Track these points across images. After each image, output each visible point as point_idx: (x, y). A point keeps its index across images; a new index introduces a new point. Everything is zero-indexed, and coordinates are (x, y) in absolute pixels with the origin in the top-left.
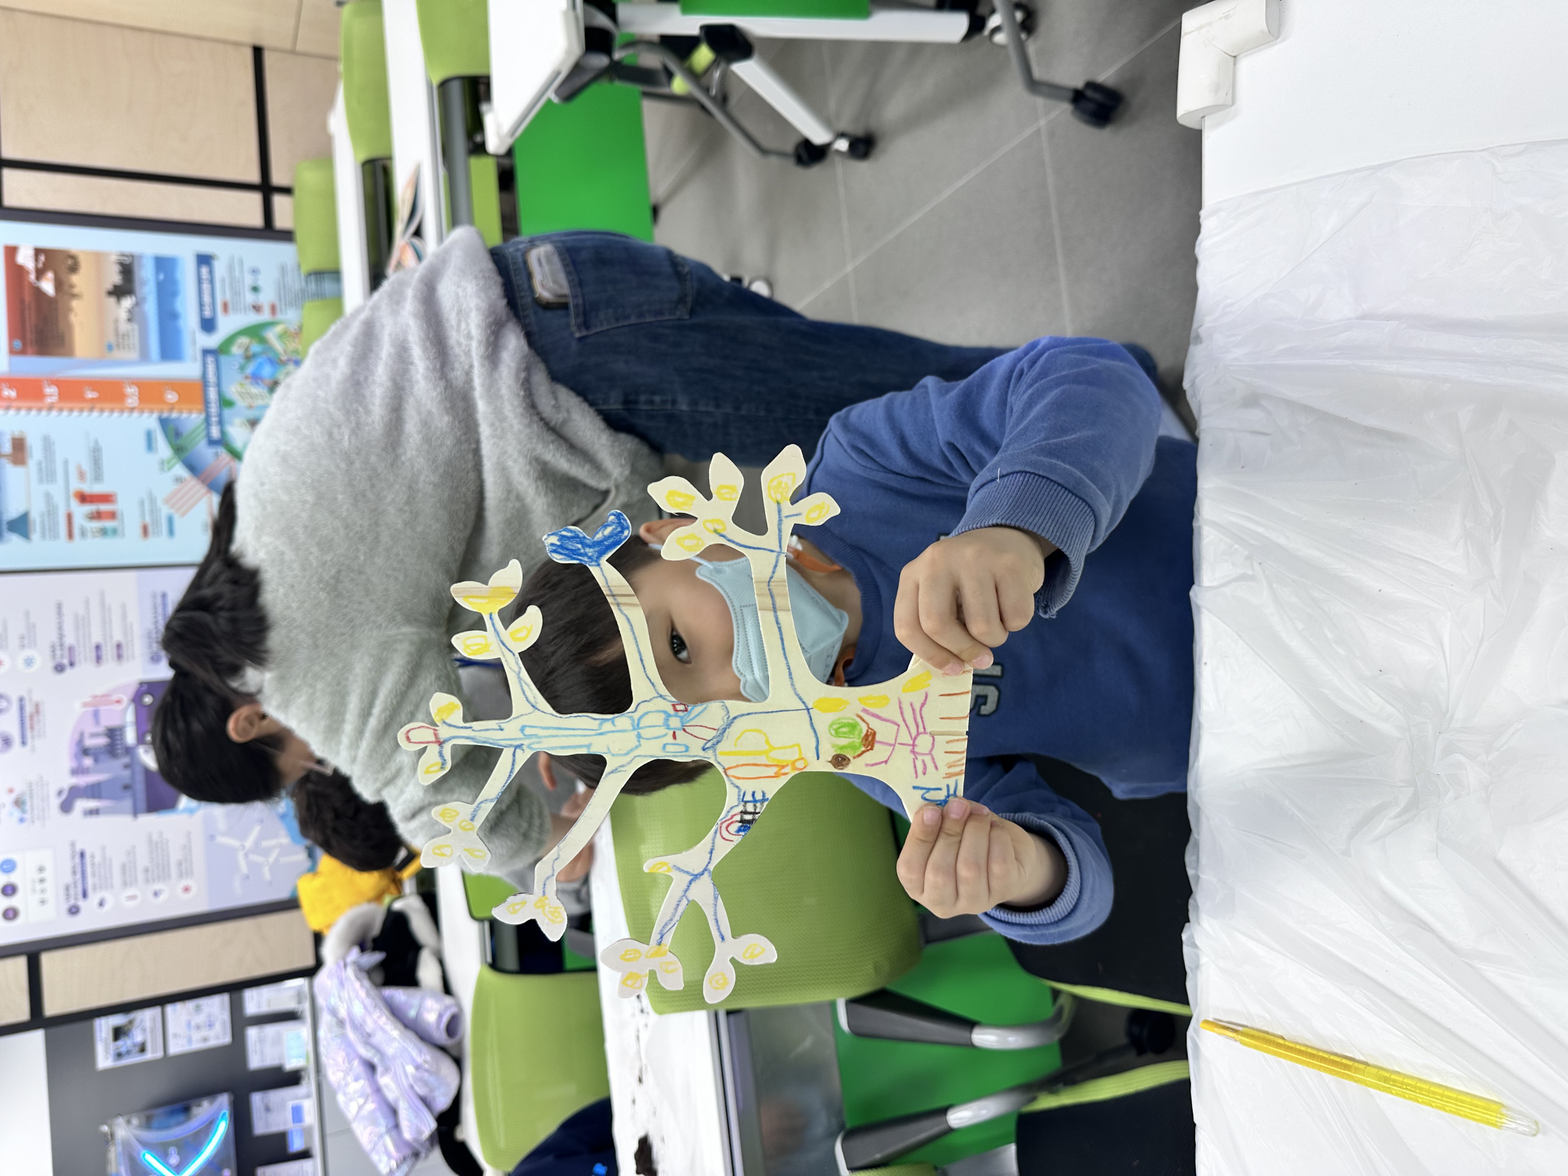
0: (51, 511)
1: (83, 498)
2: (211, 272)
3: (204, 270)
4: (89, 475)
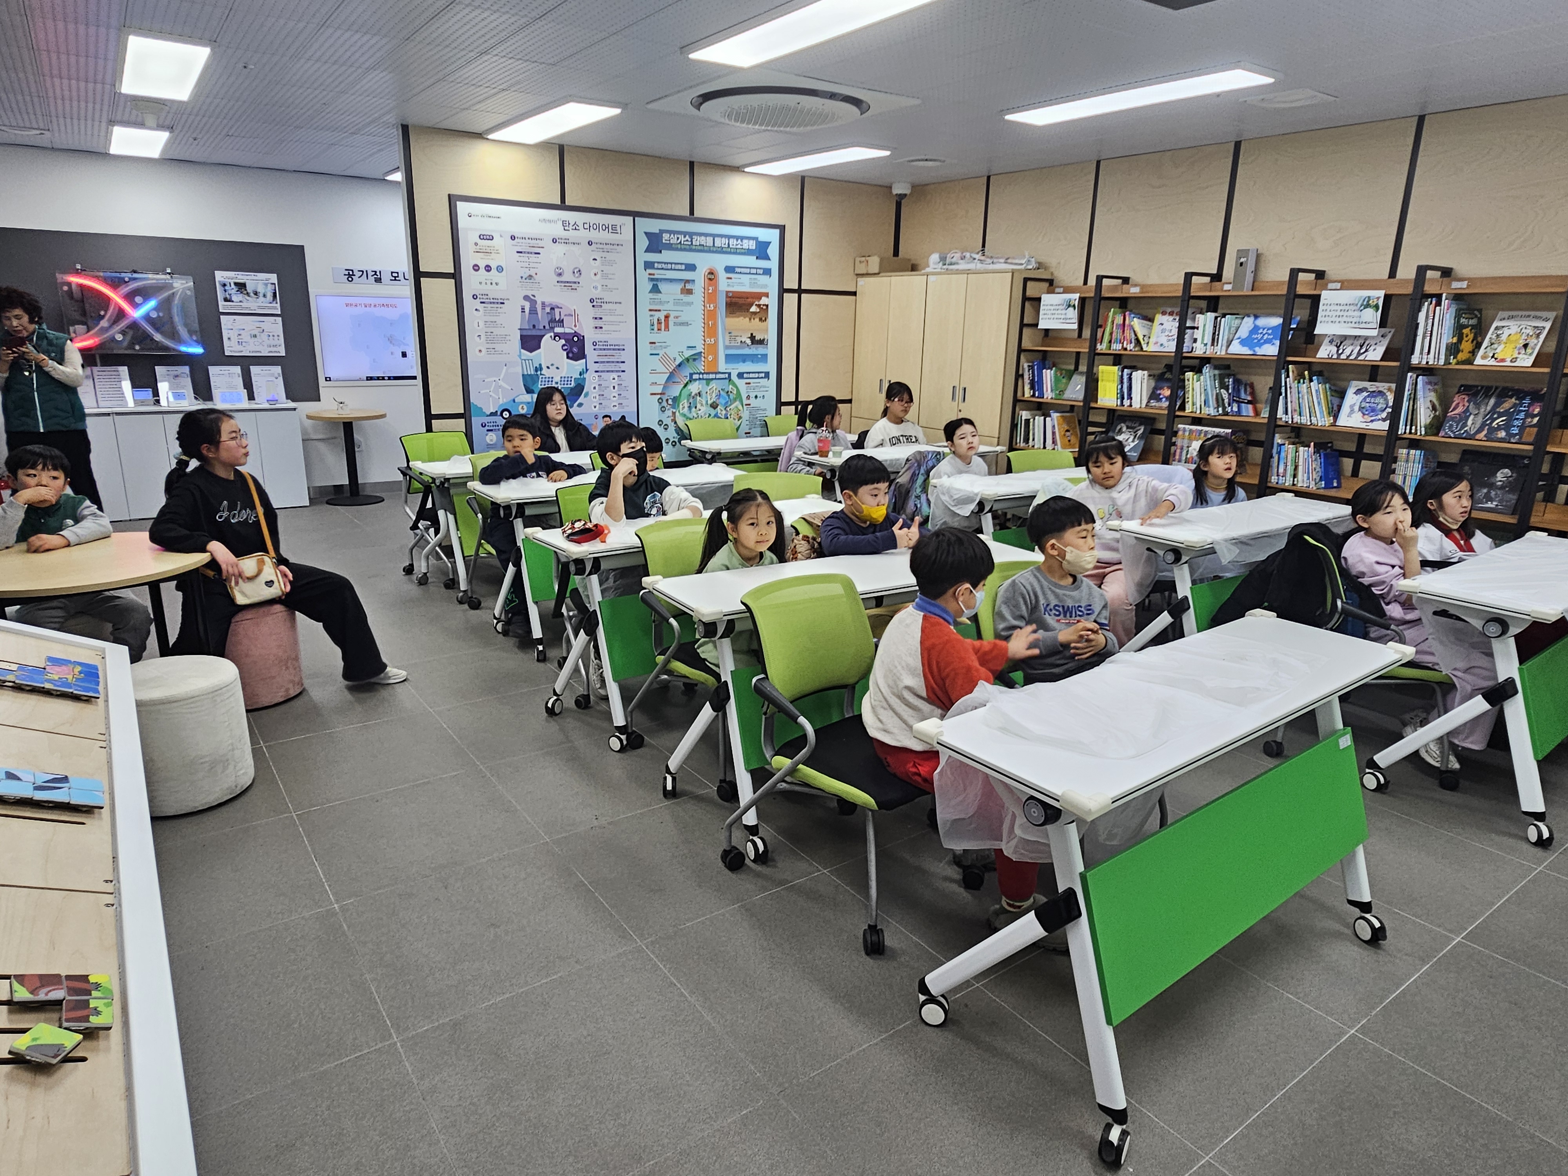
0: (661, 303)
1: (667, 317)
2: (762, 378)
3: (763, 375)
4: (676, 320)
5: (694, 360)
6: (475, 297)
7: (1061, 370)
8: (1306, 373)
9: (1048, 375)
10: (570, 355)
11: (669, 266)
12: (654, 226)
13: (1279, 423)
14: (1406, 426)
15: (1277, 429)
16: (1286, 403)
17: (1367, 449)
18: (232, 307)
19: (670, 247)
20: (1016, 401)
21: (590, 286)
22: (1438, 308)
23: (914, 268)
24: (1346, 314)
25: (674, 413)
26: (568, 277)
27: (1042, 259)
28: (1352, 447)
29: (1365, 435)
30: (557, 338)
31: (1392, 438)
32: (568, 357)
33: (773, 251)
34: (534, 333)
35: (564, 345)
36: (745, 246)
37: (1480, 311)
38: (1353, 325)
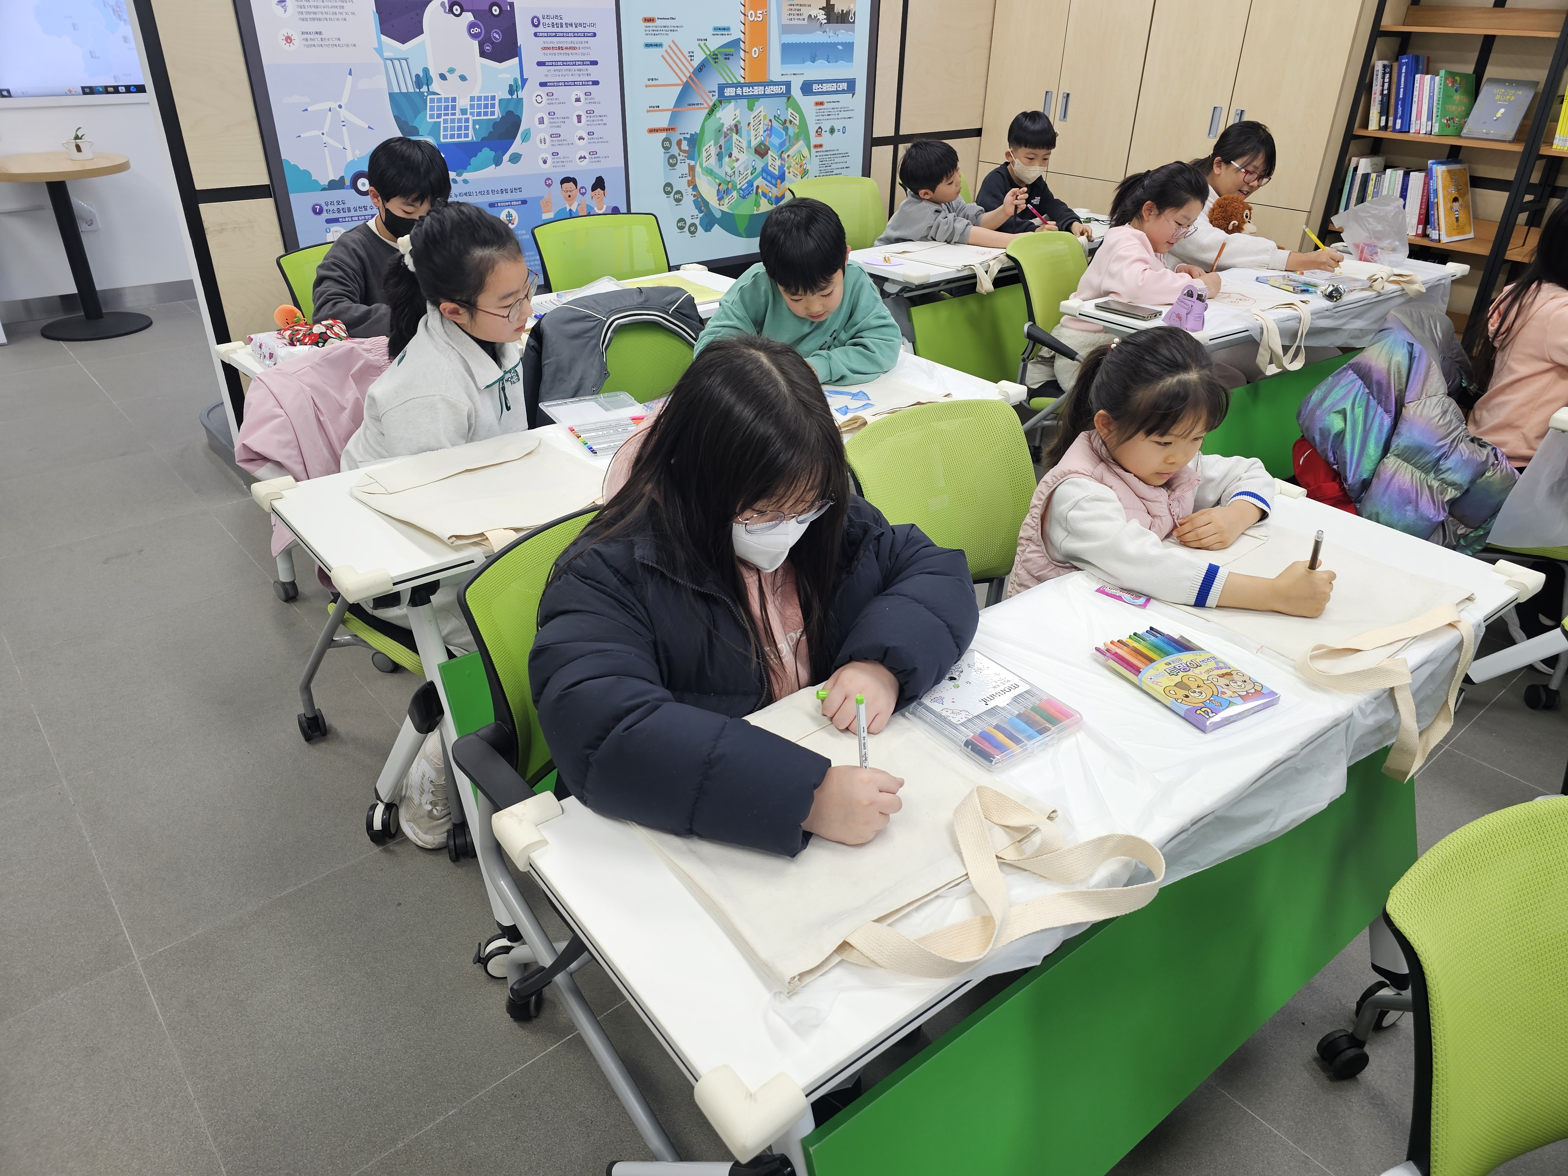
2: (843, 92)
3: (844, 86)
5: (727, 56)
10: (488, 48)
25: (692, 169)
30: (457, 9)
32: (483, 54)
35: (471, 26)
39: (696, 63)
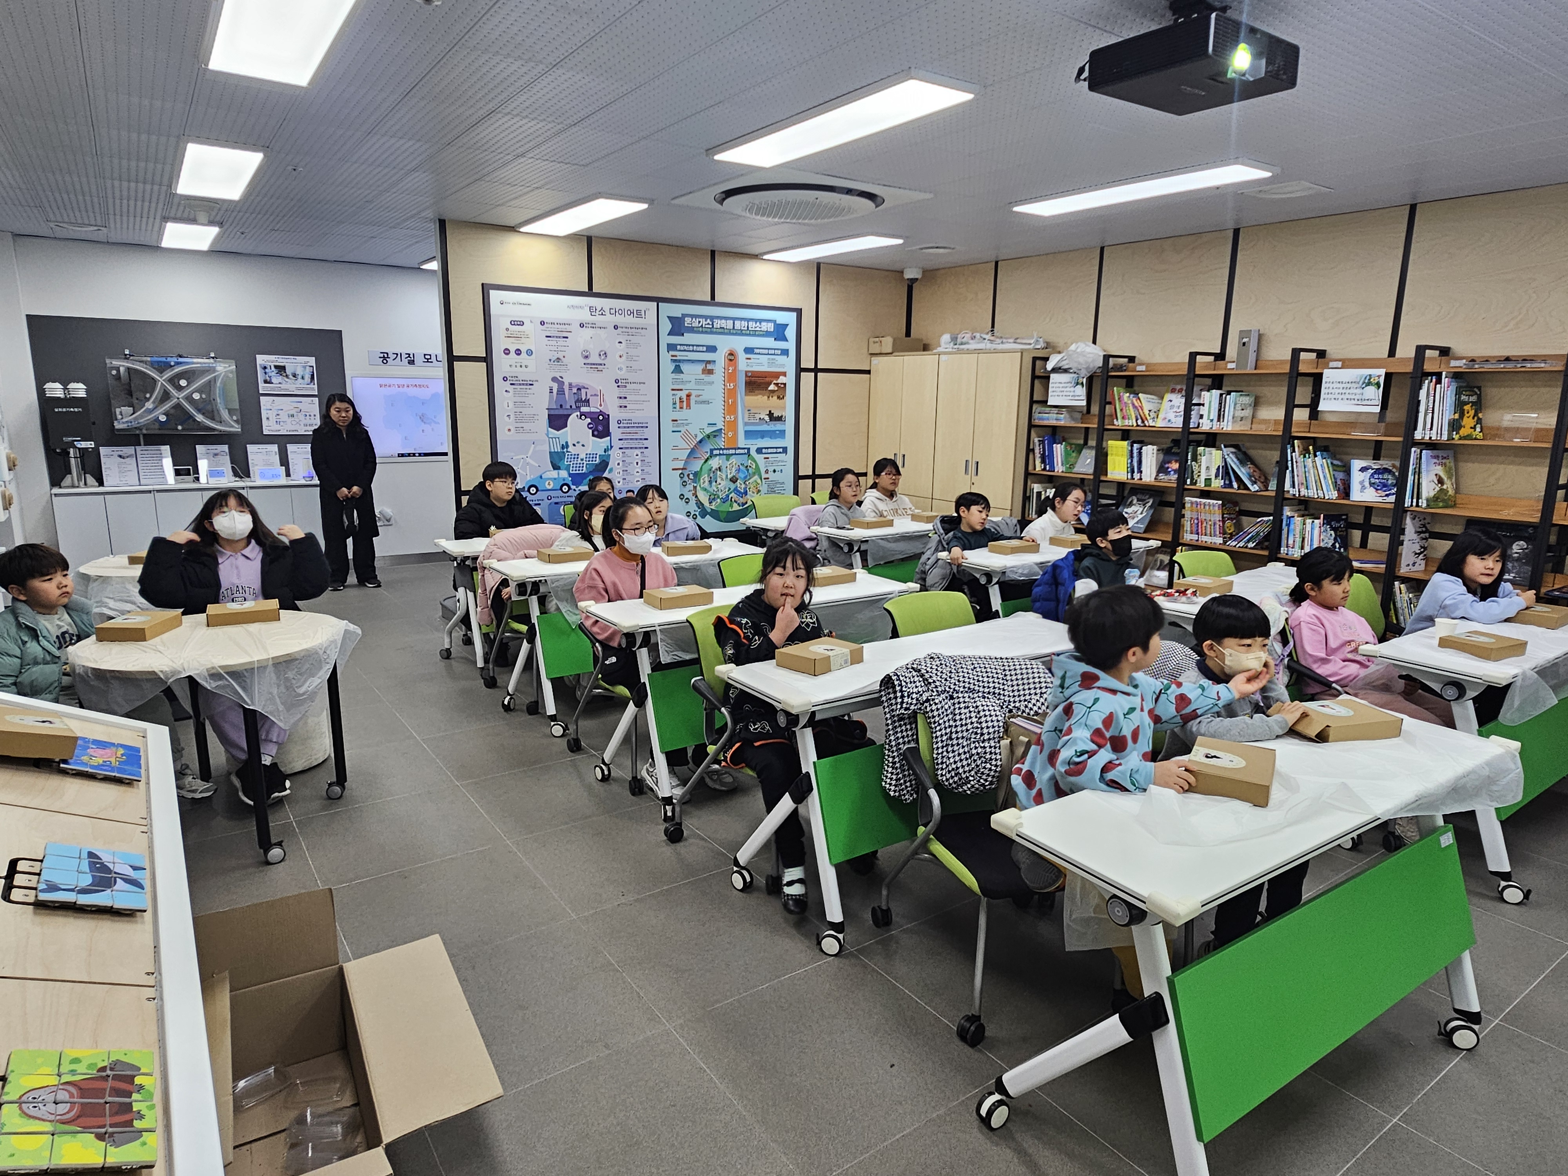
0: (683, 383)
1: (688, 396)
2: (780, 453)
3: (781, 450)
4: (698, 399)
5: (715, 436)
6: (505, 379)
7: (1071, 444)
8: (1311, 448)
9: (1059, 449)
10: (596, 433)
11: (691, 348)
12: (677, 310)
13: (1287, 496)
14: (1412, 499)
15: (1285, 502)
16: (1293, 477)
17: (1375, 521)
18: (273, 389)
19: (692, 330)
20: (1027, 474)
21: (616, 367)
22: (1438, 386)
23: (926, 348)
24: (1348, 391)
25: (695, 487)
26: (594, 359)
27: (1050, 339)
28: (1359, 519)
29: (1372, 508)
30: (583, 417)
31: (1399, 510)
32: (593, 435)
33: (791, 333)
34: (561, 412)
35: (589, 424)
36: (764, 328)
37: (1479, 388)
38: (1356, 402)
39: (698, 439)
